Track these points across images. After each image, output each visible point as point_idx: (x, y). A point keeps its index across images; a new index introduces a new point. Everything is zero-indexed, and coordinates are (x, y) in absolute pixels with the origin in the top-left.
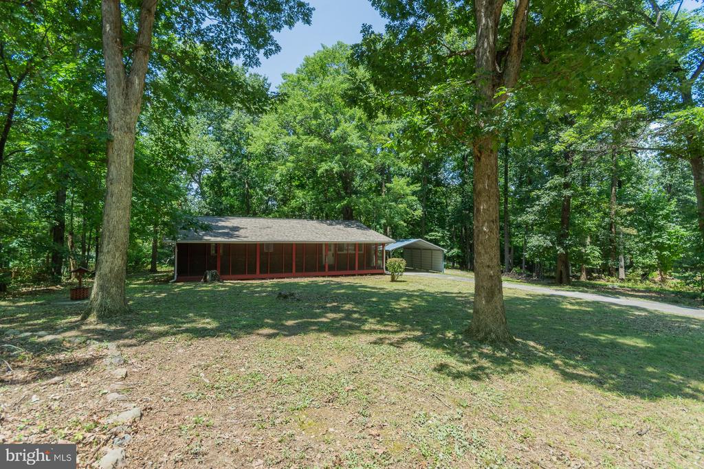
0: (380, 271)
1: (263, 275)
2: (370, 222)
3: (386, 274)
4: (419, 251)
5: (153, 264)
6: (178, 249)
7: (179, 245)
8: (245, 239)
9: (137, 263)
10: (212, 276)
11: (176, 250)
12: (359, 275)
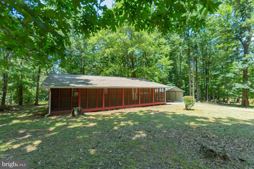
0: (163, 103)
1: (107, 108)
2: (151, 78)
3: (166, 104)
4: (175, 92)
5: (37, 101)
6: (51, 93)
7: (52, 89)
8: (97, 86)
9: (29, 100)
10: (78, 111)
11: (50, 93)
12: (155, 105)
